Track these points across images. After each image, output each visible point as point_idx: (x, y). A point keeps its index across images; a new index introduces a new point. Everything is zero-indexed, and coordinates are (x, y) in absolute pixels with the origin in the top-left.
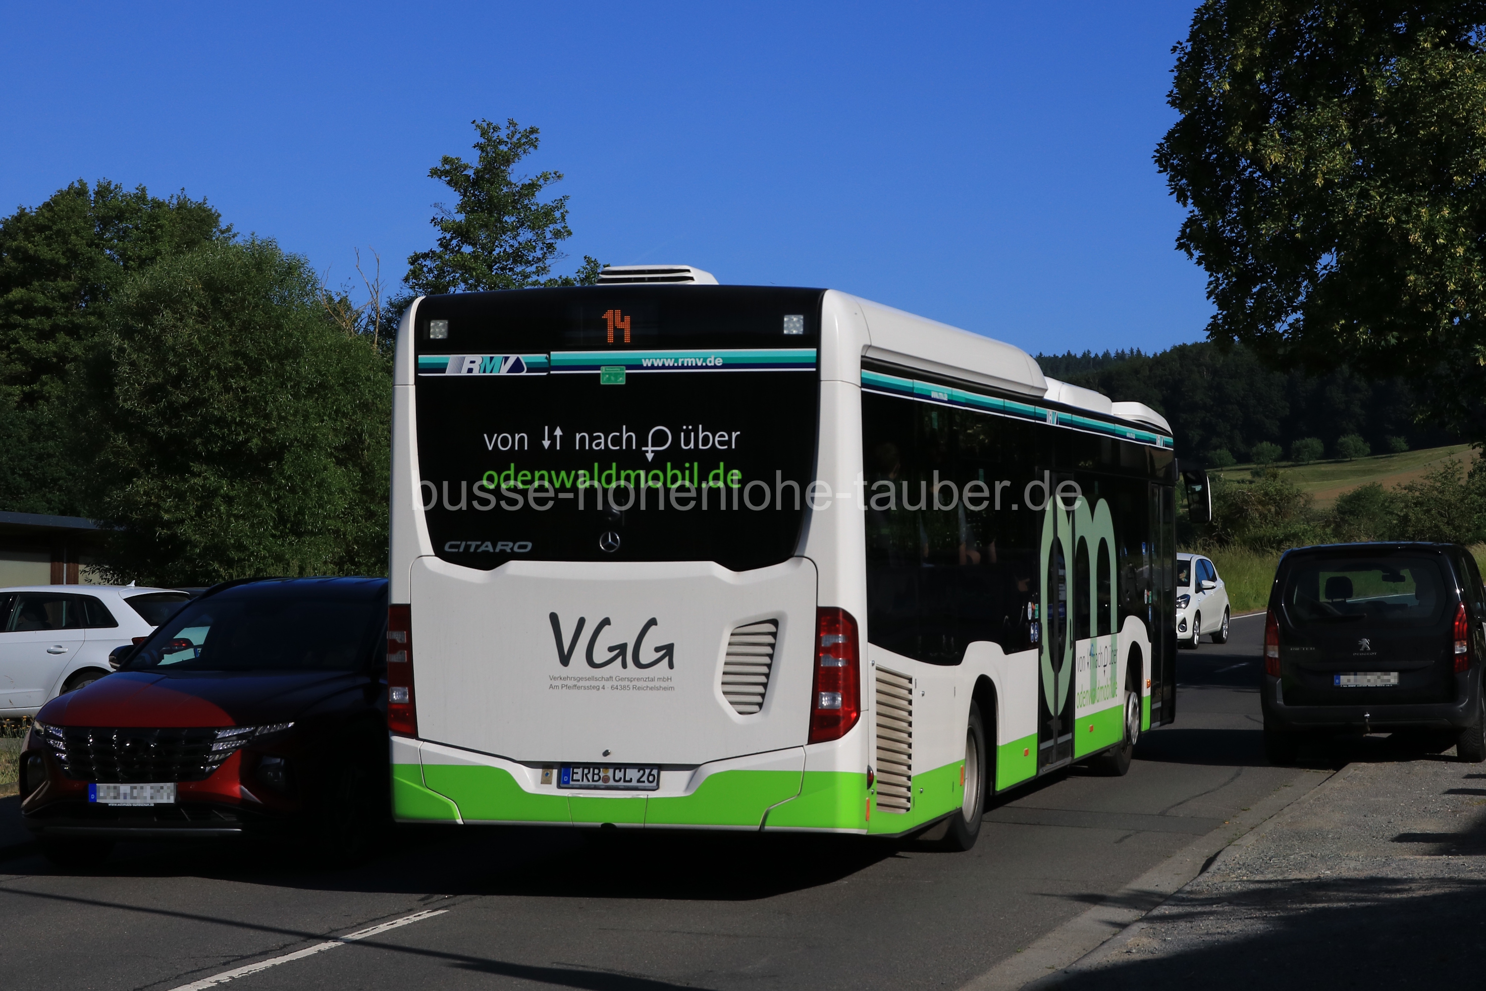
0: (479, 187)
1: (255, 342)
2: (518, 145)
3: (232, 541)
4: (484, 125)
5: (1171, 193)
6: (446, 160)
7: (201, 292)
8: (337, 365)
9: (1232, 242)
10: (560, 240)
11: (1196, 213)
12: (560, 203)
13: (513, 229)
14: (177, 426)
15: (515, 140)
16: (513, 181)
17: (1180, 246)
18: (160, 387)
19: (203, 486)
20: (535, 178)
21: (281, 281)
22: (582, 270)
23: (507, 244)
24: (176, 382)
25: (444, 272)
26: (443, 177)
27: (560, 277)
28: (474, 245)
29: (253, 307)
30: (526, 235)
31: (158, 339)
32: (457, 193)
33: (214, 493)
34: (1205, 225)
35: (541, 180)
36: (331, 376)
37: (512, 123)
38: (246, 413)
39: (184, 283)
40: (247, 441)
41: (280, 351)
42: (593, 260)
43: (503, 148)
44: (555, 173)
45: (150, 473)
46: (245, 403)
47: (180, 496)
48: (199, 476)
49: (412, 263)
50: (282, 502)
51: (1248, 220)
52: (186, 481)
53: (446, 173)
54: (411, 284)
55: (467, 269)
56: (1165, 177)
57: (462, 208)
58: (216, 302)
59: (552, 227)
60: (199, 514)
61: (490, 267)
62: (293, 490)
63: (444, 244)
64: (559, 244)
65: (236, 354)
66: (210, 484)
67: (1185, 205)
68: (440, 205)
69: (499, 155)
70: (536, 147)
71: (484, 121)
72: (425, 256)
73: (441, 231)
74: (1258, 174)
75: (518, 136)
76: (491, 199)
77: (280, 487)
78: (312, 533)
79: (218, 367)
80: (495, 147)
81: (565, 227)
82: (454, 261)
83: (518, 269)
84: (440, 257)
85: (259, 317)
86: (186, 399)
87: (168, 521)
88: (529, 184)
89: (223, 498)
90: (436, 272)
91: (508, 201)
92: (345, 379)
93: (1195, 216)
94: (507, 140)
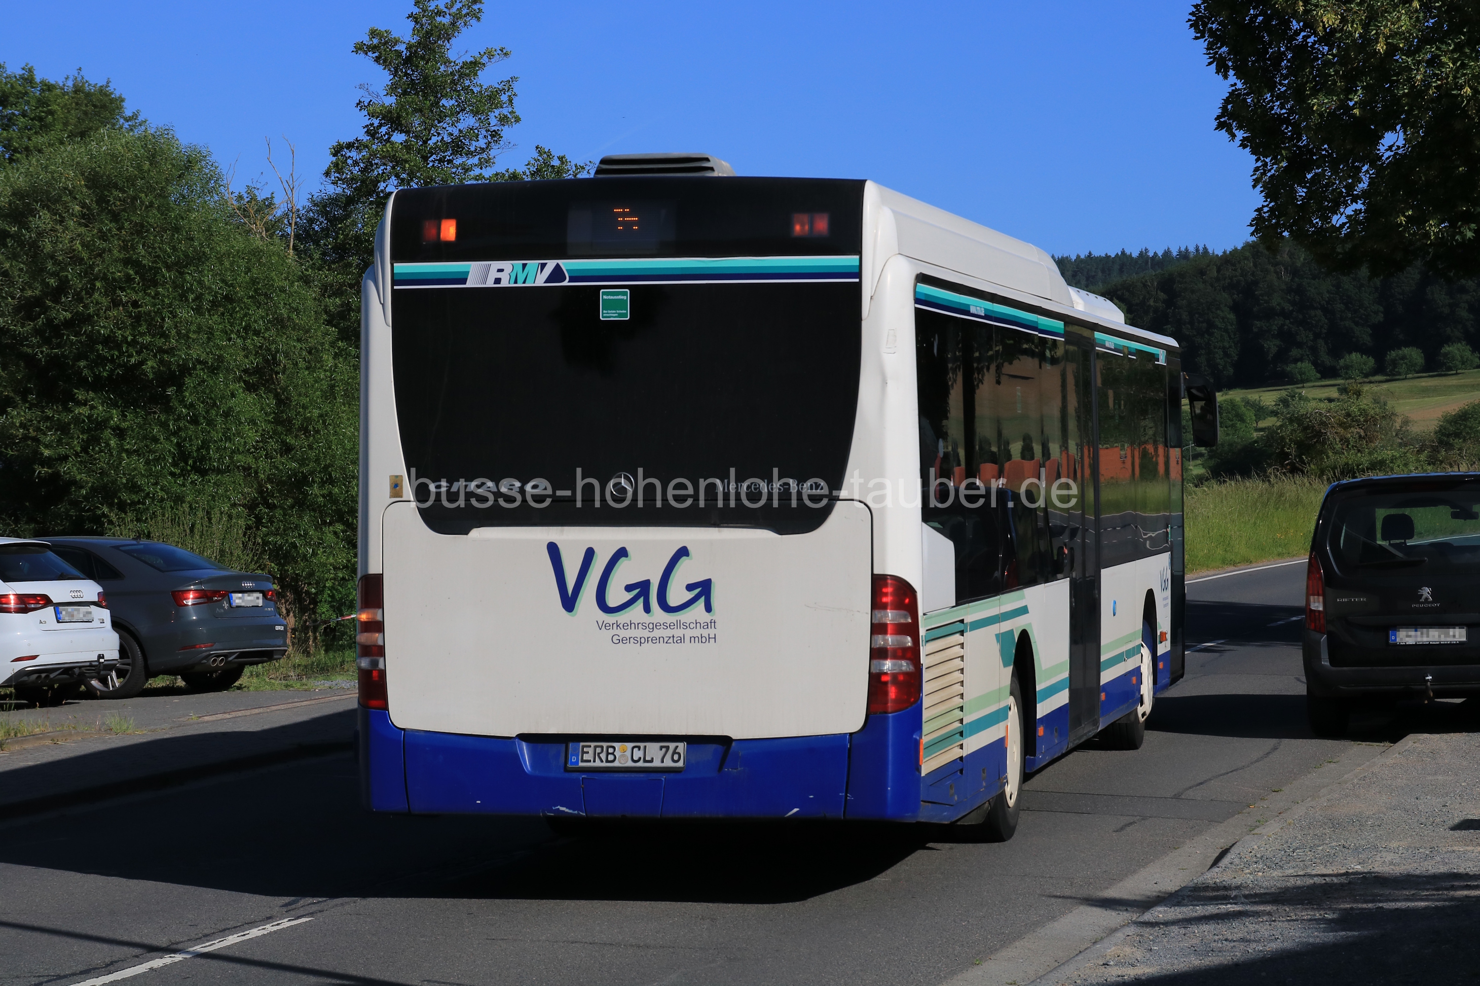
0: (411, 65)
1: (149, 247)
2: (458, 16)
3: (124, 481)
5: (1210, 64)
6: (373, 33)
7: (85, 190)
8: (246, 273)
9: (1283, 120)
10: (506, 126)
11: (1240, 85)
12: (507, 85)
13: (452, 114)
14: (59, 346)
15: (454, 10)
16: (452, 59)
17: (1221, 126)
18: (37, 302)
19: (89, 417)
20: (477, 55)
21: (180, 177)
22: (533, 162)
23: (447, 131)
24: (57, 294)
25: (372, 165)
26: (370, 54)
27: (507, 171)
28: (407, 132)
29: (147, 207)
30: (468, 121)
31: (34, 245)
32: (386, 72)
33: (102, 424)
34: (1249, 100)
36: (240, 286)
38: (139, 331)
39: (63, 180)
40: (142, 363)
41: (179, 258)
42: (546, 150)
43: (441, 20)
44: (502, 51)
45: (27, 401)
46: (138, 319)
47: (63, 428)
48: (85, 405)
49: (335, 155)
50: (183, 435)
51: (1299, 95)
52: (70, 411)
53: (374, 48)
54: (333, 178)
55: (397, 161)
56: (1202, 44)
57: (392, 89)
58: (102, 200)
59: (497, 112)
60: (85, 450)
61: (425, 159)
62: (195, 421)
63: (372, 132)
64: (507, 132)
65: (127, 262)
66: (98, 414)
67: (1226, 77)
68: (367, 86)
69: (435, 26)
70: (478, 19)
72: (350, 146)
73: (368, 117)
74: (1311, 40)
76: (426, 78)
77: (179, 418)
78: (219, 471)
79: (105, 278)
80: (432, 18)
81: (512, 112)
82: (383, 151)
83: (458, 161)
84: (367, 146)
85: (154, 218)
86: (68, 315)
87: (49, 458)
88: (471, 62)
89: (113, 429)
90: (362, 165)
91: (446, 81)
92: (256, 291)
93: (1236, 90)
94: (445, 10)
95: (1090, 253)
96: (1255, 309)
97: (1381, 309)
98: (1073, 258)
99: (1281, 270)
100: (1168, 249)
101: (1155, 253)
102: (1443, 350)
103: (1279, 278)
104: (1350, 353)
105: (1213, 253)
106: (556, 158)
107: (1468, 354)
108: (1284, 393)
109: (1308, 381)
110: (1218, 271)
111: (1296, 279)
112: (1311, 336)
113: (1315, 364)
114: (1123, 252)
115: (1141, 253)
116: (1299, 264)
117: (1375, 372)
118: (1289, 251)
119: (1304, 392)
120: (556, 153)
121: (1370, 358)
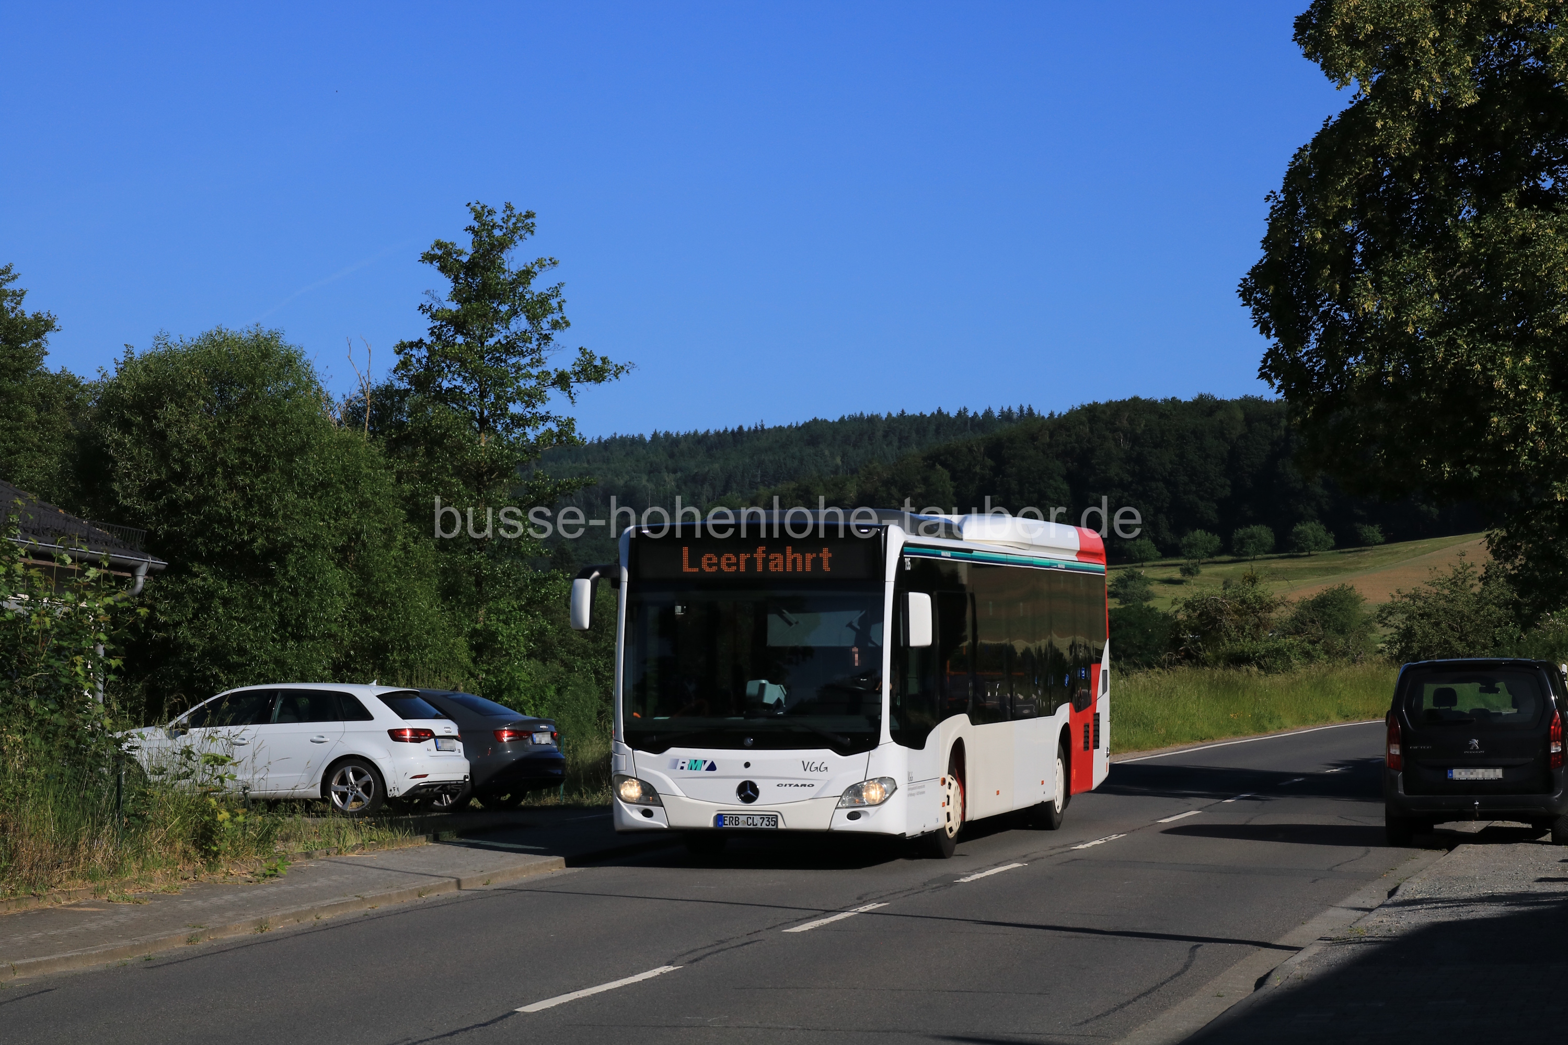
0: (472, 273)
1: (265, 438)
2: (515, 229)
3: (234, 645)
4: (478, 208)
5: (1255, 326)
6: (439, 245)
10: (556, 330)
11: (1278, 343)
12: (556, 291)
13: (506, 318)
15: (510, 224)
16: (509, 269)
18: (162, 484)
19: (201, 588)
20: (529, 265)
23: (500, 334)
24: (179, 478)
26: (435, 263)
27: (556, 370)
28: (467, 334)
30: (521, 325)
32: (449, 280)
33: (212, 595)
34: (1286, 356)
35: (536, 267)
37: (509, 207)
40: (251, 541)
43: (497, 233)
44: (550, 260)
48: (198, 576)
49: (398, 353)
50: (285, 605)
53: (439, 258)
57: (454, 296)
59: (550, 317)
61: (484, 359)
62: (296, 593)
63: (435, 334)
64: (557, 335)
66: (209, 586)
67: (1268, 337)
68: (432, 292)
69: (493, 240)
70: (532, 232)
71: (478, 203)
72: (413, 345)
73: (431, 320)
75: (513, 220)
76: (484, 286)
77: (282, 590)
78: (313, 638)
79: (224, 464)
80: (489, 231)
81: (562, 318)
83: (511, 361)
84: (431, 347)
86: (189, 497)
87: (165, 624)
88: (524, 271)
89: (222, 600)
90: (424, 363)
91: (502, 289)
94: (503, 224)
95: (903, 411)
96: (1091, 480)
97: (1229, 482)
98: (884, 416)
99: (1120, 437)
100: (990, 408)
101: (975, 413)
102: (1295, 529)
103: (1118, 445)
104: (1194, 530)
105: (1039, 414)
106: (598, 359)
107: (1322, 534)
108: (1122, 573)
109: (1147, 560)
110: (1051, 436)
111: (1137, 448)
112: (1152, 511)
113: (1155, 541)
114: (939, 411)
115: (959, 413)
116: (1139, 432)
117: (1221, 552)
118: (1129, 416)
119: (1143, 572)
120: (599, 354)
121: (1216, 536)
